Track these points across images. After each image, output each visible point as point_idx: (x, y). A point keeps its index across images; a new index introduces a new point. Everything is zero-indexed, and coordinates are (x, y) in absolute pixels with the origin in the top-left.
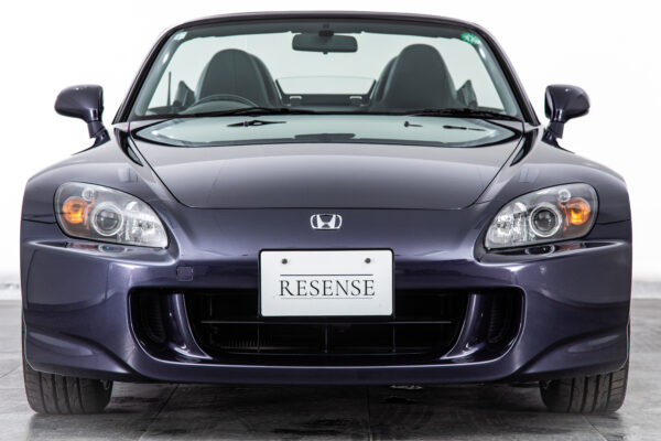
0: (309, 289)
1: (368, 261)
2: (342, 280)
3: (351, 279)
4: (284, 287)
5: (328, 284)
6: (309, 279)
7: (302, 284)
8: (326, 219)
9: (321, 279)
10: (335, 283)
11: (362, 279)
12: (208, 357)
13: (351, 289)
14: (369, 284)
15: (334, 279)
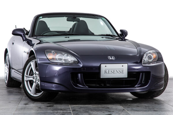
0: (111, 72)
1: (123, 66)
2: (117, 70)
3: (119, 70)
4: (105, 72)
5: (114, 71)
6: (111, 70)
7: (109, 71)
8: (111, 57)
9: (113, 70)
10: (116, 71)
11: (121, 70)
12: (87, 87)
13: (119, 72)
14: (123, 71)
15: (116, 70)
